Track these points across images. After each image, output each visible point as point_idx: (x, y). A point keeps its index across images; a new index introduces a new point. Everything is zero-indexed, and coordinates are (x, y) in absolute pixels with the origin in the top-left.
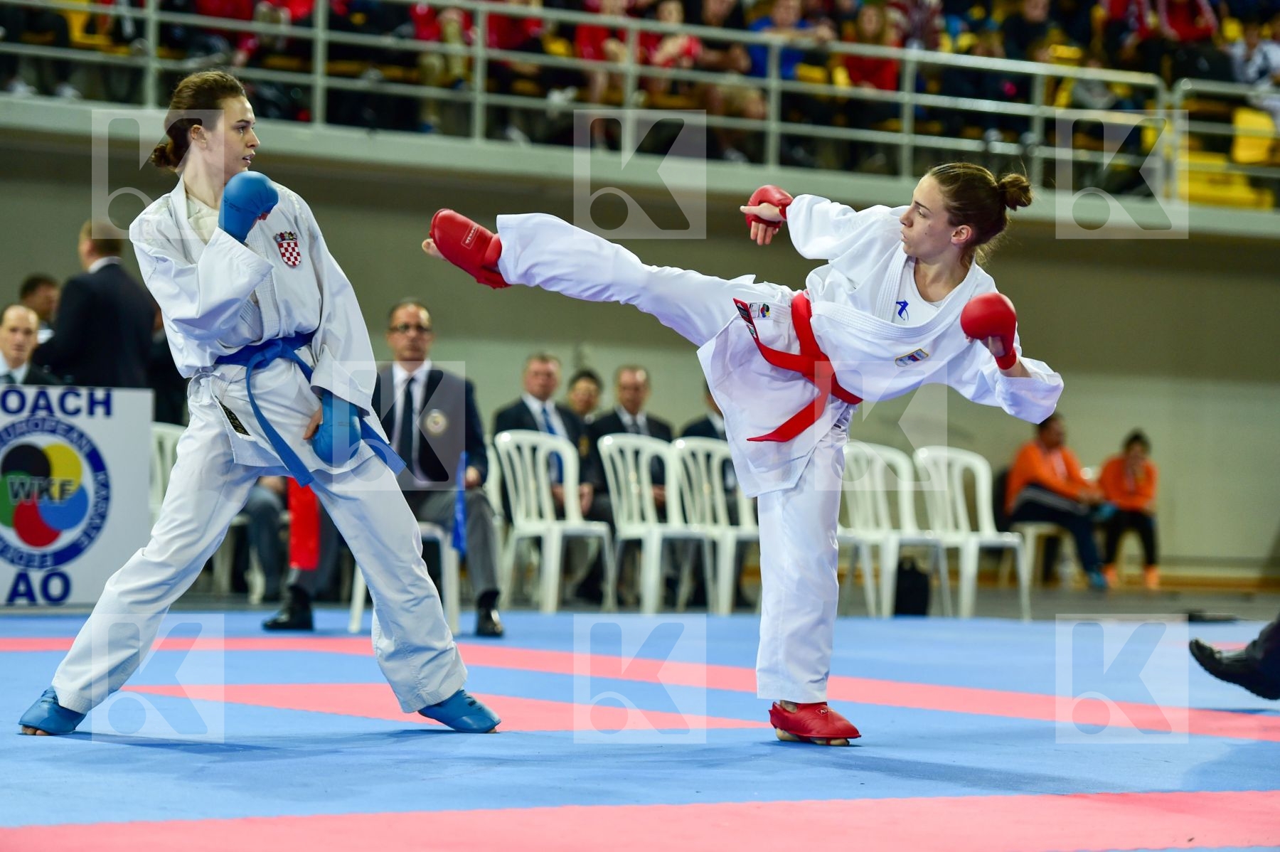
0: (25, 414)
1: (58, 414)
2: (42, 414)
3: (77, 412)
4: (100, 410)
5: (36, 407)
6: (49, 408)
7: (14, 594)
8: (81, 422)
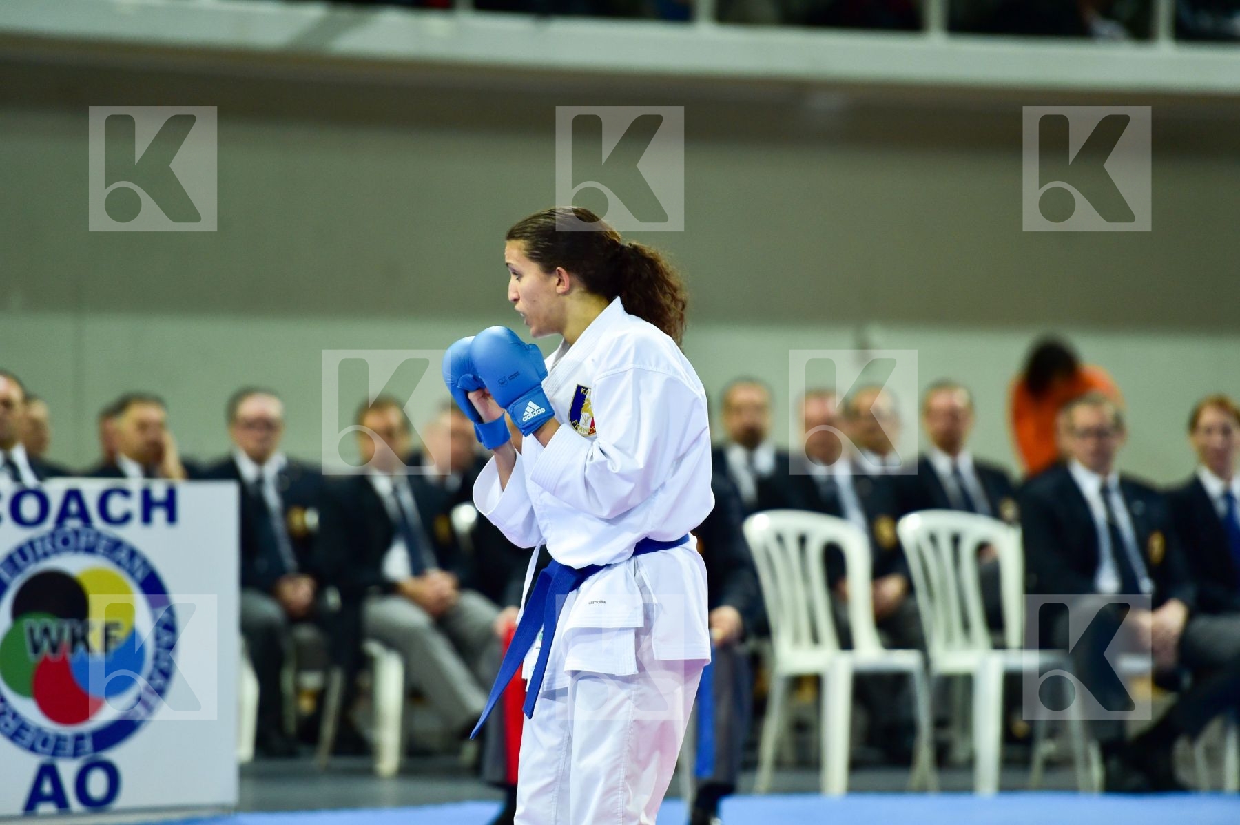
0: (49, 525)
1: (98, 523)
2: (73, 524)
3: (126, 518)
4: (159, 515)
5: (64, 514)
6: (83, 515)
7: (35, 797)
8: (133, 534)
